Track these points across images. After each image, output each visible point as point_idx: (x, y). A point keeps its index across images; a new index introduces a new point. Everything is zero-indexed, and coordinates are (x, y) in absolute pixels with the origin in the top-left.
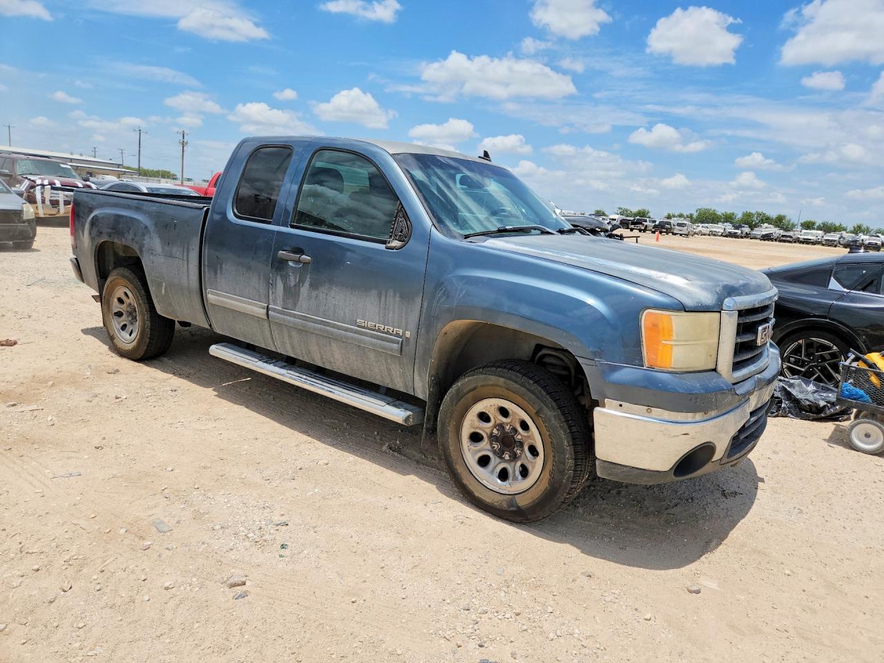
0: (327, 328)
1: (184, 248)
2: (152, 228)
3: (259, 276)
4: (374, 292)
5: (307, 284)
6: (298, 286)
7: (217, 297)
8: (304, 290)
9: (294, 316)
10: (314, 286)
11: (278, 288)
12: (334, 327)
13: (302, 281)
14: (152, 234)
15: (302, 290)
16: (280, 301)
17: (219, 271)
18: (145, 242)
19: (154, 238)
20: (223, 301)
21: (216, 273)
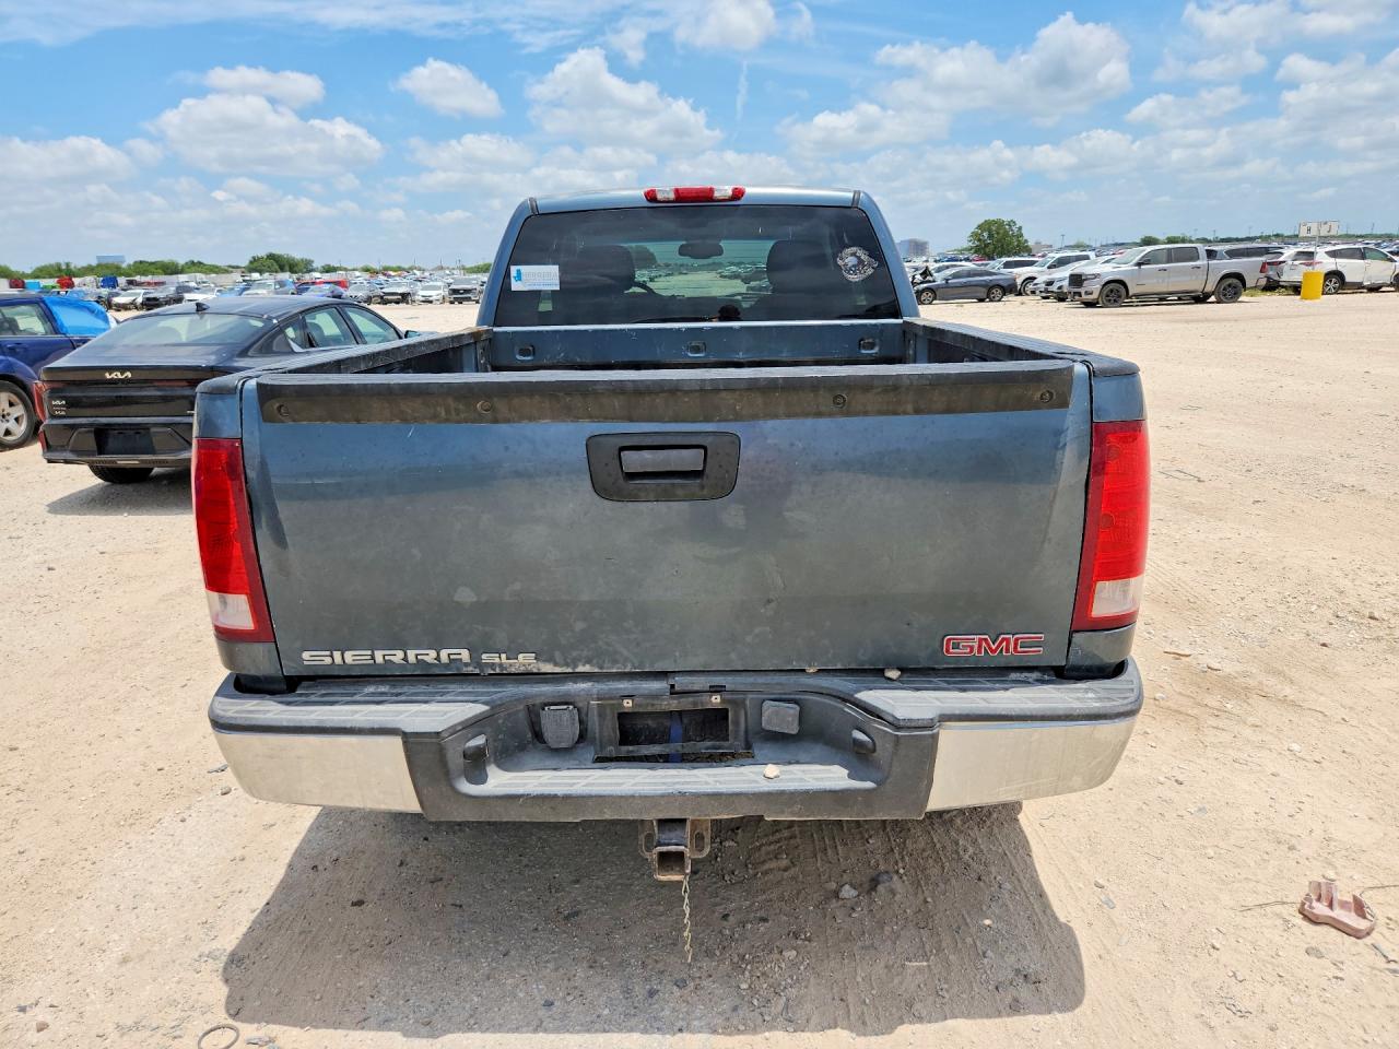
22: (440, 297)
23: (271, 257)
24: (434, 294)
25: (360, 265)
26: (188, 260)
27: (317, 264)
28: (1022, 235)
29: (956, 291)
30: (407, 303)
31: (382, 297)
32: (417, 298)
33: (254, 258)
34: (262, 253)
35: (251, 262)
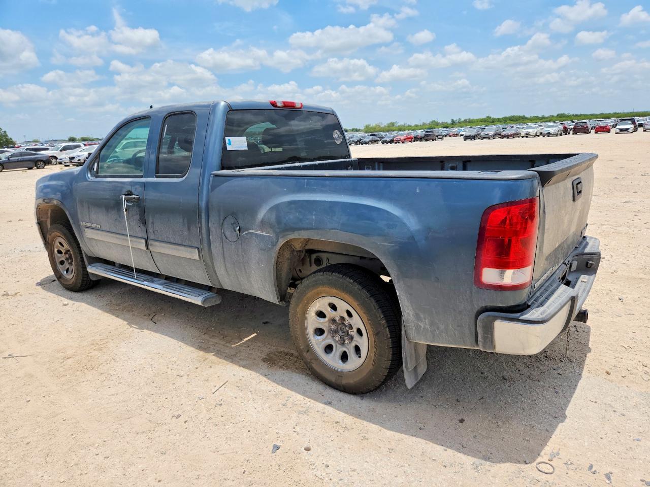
28: (7, 136)
29: (14, 164)
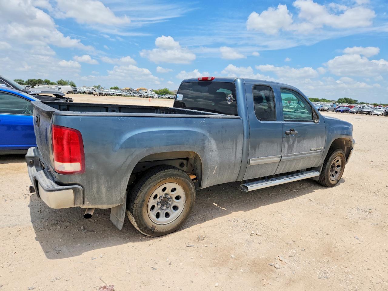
0: (302, 155)
1: (233, 142)
2: (208, 135)
3: (278, 144)
4: (315, 138)
5: (296, 142)
6: (293, 144)
7: (255, 161)
8: (295, 145)
9: (291, 156)
10: (299, 142)
11: (285, 147)
12: (304, 154)
13: (294, 142)
14: (209, 139)
15: (295, 144)
16: (286, 152)
17: (257, 148)
18: (205, 145)
19: (211, 141)
20: (259, 162)
21: (255, 149)
22: (381, 114)
23: (345, 99)
24: (379, 113)
25: (373, 103)
26: (322, 98)
27: (359, 102)
30: (369, 114)
31: (361, 112)
32: (373, 113)
33: (340, 99)
34: (343, 98)
35: (339, 100)
